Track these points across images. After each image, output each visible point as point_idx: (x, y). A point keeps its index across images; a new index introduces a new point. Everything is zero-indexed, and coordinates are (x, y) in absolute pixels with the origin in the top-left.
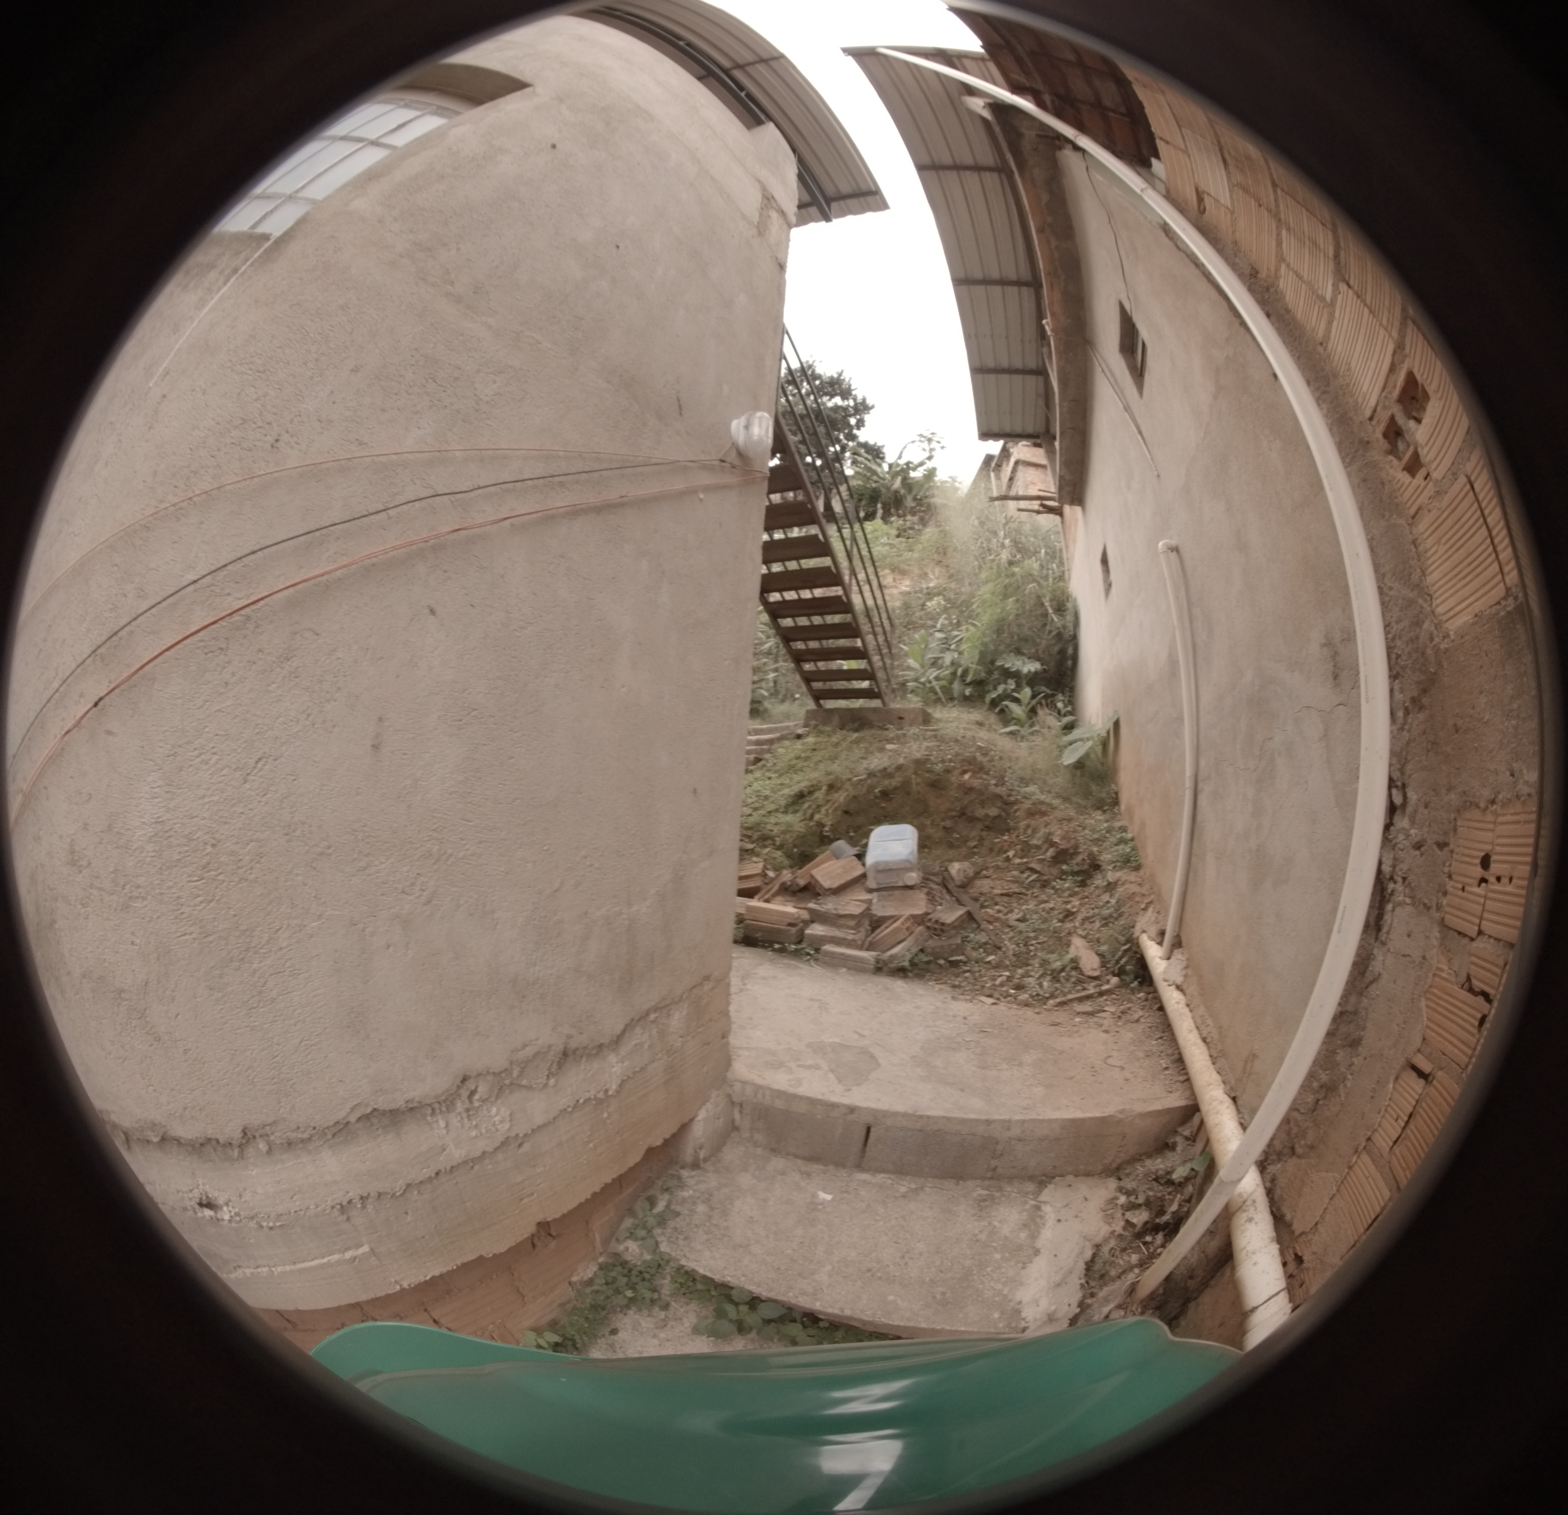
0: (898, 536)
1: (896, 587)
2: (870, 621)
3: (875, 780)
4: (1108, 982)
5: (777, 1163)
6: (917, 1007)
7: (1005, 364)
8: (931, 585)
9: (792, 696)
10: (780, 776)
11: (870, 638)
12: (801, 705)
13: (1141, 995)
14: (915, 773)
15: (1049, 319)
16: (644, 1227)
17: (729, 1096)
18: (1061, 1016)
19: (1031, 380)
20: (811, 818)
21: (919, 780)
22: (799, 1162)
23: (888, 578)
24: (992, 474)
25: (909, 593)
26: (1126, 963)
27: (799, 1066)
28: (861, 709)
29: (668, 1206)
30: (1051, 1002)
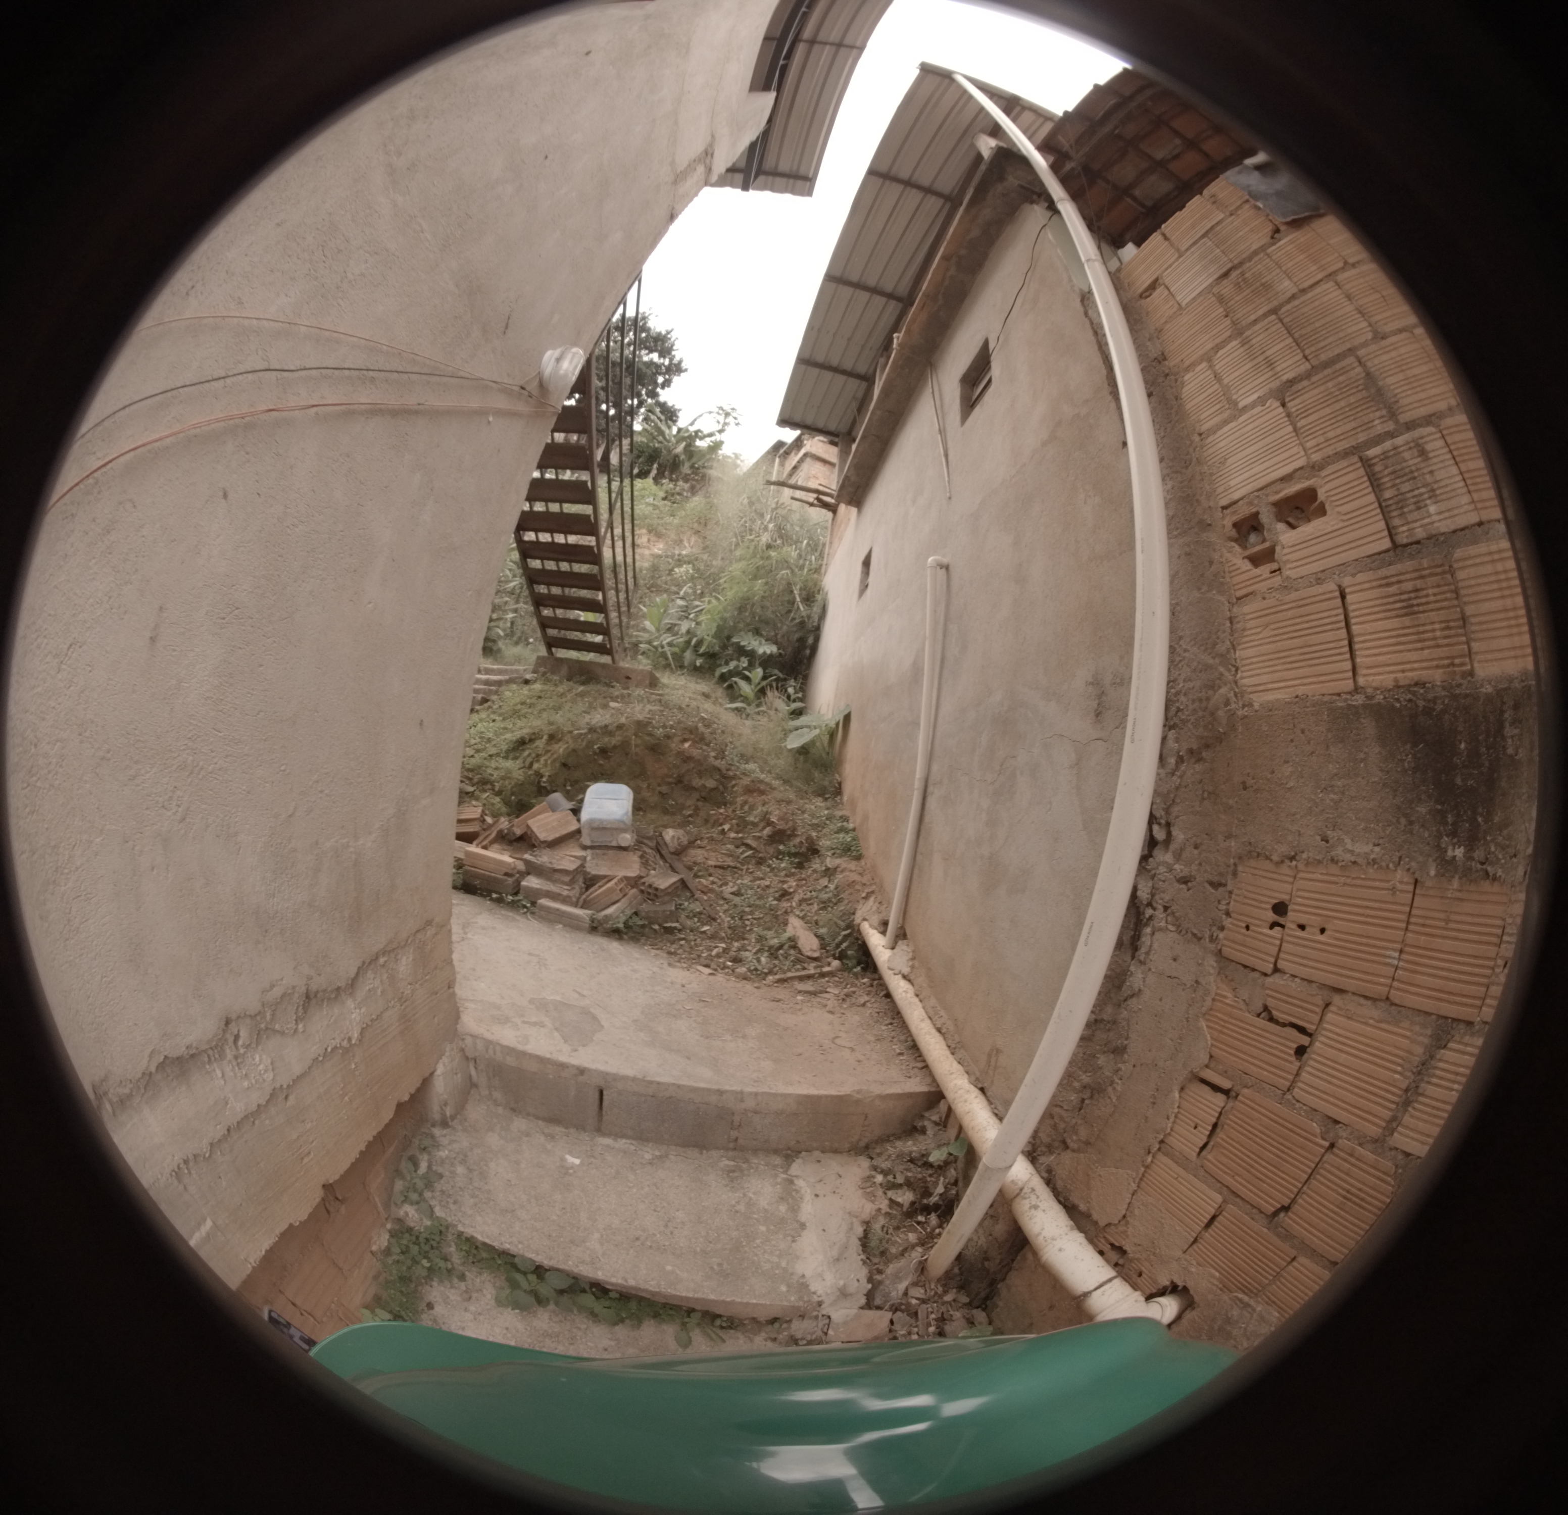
0: (664, 499)
1: (649, 548)
2: (616, 577)
3: (595, 736)
4: (829, 964)
5: (520, 1124)
6: (634, 971)
7: (835, 362)
8: (684, 552)
9: (527, 639)
10: (504, 719)
11: (611, 594)
12: (533, 650)
13: (865, 980)
14: (636, 735)
15: (901, 335)
16: (415, 1191)
17: (462, 1050)
18: (781, 992)
19: (853, 385)
20: (531, 764)
21: (639, 742)
22: (540, 1122)
23: (643, 538)
24: (777, 460)
25: (660, 556)
26: (848, 948)
27: (524, 1022)
28: (590, 663)
29: (429, 1167)
30: (770, 978)
